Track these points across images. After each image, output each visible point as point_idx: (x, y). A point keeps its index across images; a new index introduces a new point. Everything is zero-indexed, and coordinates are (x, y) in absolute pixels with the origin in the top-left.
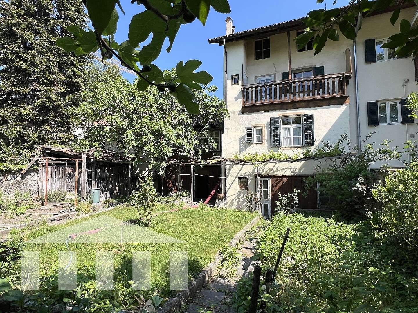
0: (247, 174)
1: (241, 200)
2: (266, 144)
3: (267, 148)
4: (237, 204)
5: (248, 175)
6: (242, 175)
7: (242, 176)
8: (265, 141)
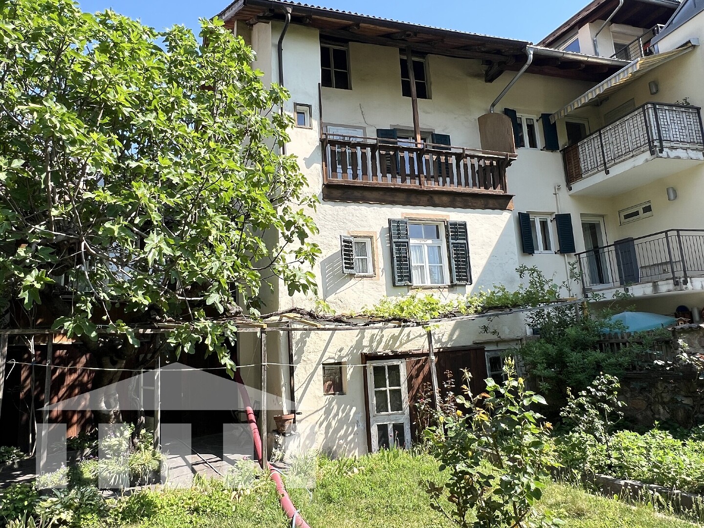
0: (344, 353)
1: (333, 423)
2: (383, 279)
3: (384, 287)
4: (323, 436)
5: (347, 355)
6: (334, 355)
7: (333, 358)
8: (380, 270)
